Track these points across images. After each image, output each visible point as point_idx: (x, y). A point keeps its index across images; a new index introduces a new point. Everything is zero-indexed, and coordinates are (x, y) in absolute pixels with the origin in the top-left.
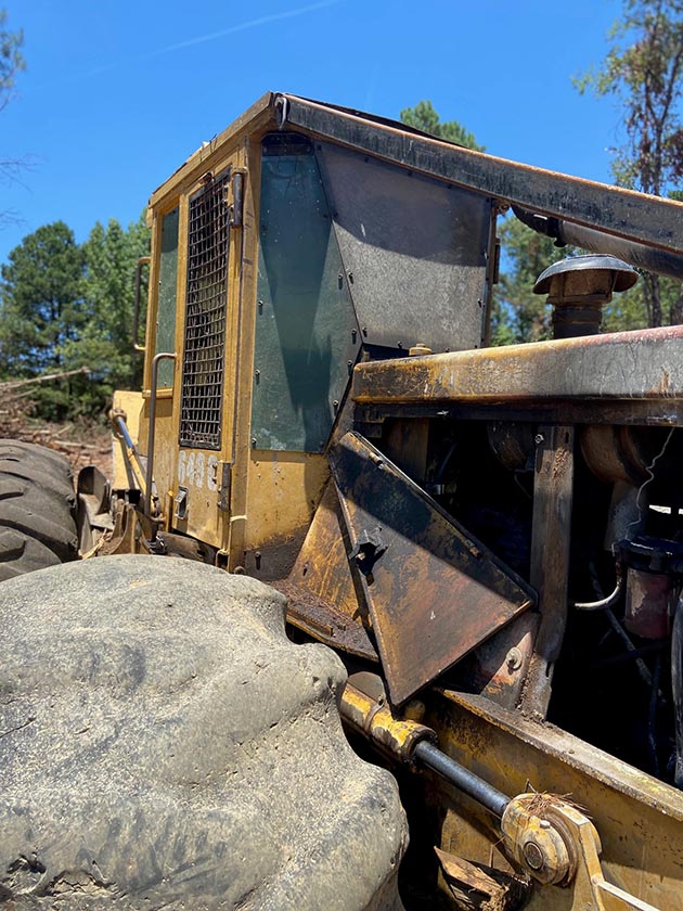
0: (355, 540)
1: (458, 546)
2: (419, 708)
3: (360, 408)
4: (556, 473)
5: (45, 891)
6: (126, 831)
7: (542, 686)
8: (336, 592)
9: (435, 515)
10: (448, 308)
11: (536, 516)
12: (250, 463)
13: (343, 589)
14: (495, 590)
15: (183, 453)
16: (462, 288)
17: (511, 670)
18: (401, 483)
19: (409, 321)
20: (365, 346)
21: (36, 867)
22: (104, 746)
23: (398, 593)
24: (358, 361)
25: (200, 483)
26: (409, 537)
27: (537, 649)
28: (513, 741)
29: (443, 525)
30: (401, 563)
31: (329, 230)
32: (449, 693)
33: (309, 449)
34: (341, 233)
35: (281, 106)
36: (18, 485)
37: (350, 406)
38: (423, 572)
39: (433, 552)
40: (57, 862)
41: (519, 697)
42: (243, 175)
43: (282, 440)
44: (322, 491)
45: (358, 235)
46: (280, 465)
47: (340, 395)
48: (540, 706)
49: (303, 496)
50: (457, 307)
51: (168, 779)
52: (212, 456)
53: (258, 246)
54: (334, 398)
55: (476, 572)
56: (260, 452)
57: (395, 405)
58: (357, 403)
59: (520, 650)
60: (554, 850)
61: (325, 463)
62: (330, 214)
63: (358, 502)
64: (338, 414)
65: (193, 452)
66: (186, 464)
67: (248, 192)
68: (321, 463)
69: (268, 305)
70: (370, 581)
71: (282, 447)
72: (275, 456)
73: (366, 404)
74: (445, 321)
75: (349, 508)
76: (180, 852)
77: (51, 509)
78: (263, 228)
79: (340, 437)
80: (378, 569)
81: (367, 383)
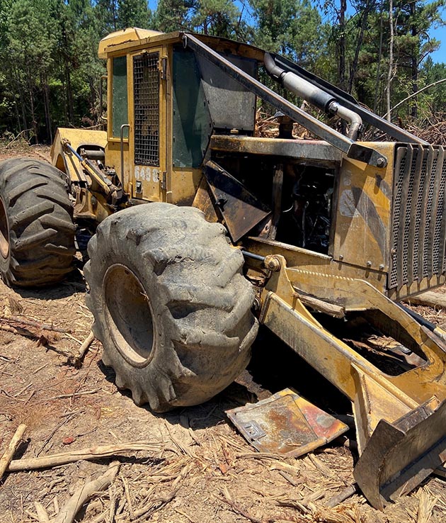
0: (216, 198)
1: (251, 198)
2: (241, 243)
3: (213, 153)
4: (279, 177)
5: (182, 261)
6: (195, 251)
7: (274, 231)
8: (209, 216)
9: (244, 189)
10: (242, 111)
11: (273, 189)
12: (172, 172)
13: (212, 215)
14: (262, 210)
15: (137, 167)
16: (247, 101)
17: (266, 229)
18: (231, 180)
19: (229, 117)
20: (214, 128)
21: (180, 257)
22: (184, 238)
23: (233, 213)
24: (212, 134)
25: (148, 179)
26: (234, 196)
27: (273, 224)
28: (267, 245)
29: (246, 193)
30: (233, 204)
31: (199, 83)
32: (250, 237)
33: (194, 167)
34: (204, 84)
35: (184, 39)
36: (43, 180)
37: (209, 151)
38: (241, 207)
39: (244, 201)
40: (184, 256)
41: (268, 236)
42: (166, 60)
43: (184, 163)
44: (200, 183)
45: (209, 83)
46: (184, 173)
47: (205, 147)
48: (273, 237)
49: (193, 184)
50: (245, 110)
51: (199, 244)
52: (155, 169)
53: (172, 88)
54: (203, 148)
55: (257, 205)
56: (176, 168)
57: (228, 153)
58: (212, 150)
59: (268, 224)
60: (276, 263)
61: (200, 172)
62: (200, 77)
63: (215, 186)
64: (205, 154)
65: (144, 167)
66: (140, 172)
67: (168, 66)
68: (199, 172)
69: (177, 112)
70: (223, 210)
71: (185, 166)
72: (182, 169)
73: (216, 151)
74: (241, 116)
75: (213, 189)
76: (205, 255)
77: (60, 191)
78: (174, 81)
79: (206, 162)
80: (226, 207)
81: (216, 143)
